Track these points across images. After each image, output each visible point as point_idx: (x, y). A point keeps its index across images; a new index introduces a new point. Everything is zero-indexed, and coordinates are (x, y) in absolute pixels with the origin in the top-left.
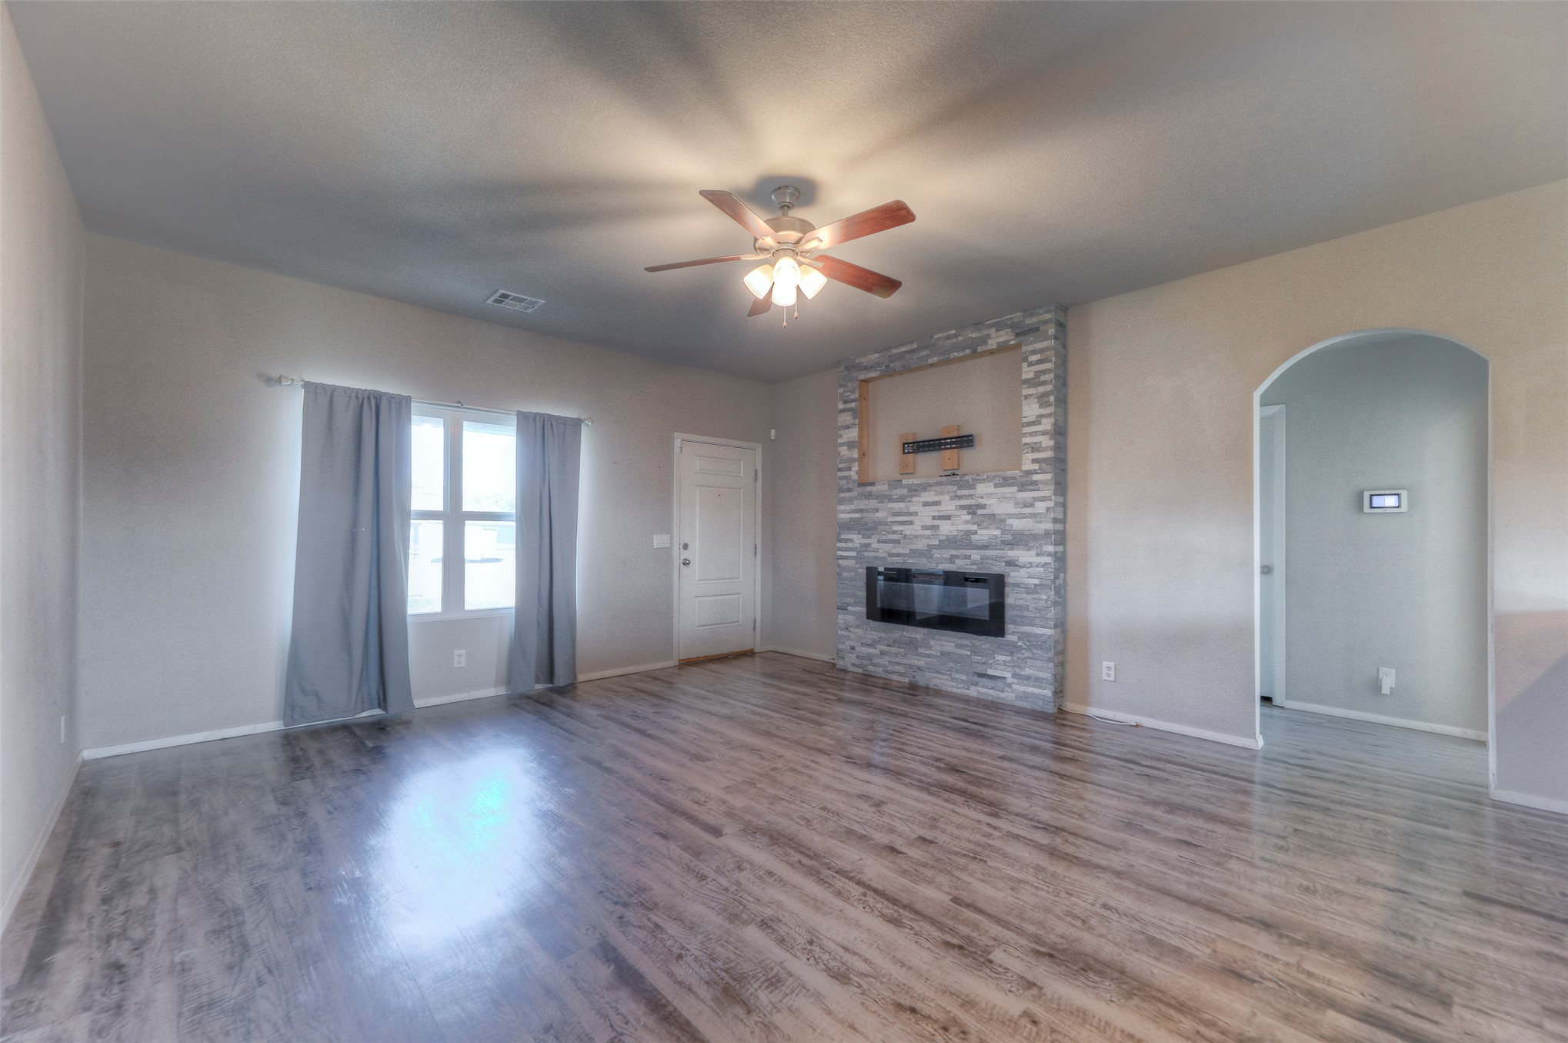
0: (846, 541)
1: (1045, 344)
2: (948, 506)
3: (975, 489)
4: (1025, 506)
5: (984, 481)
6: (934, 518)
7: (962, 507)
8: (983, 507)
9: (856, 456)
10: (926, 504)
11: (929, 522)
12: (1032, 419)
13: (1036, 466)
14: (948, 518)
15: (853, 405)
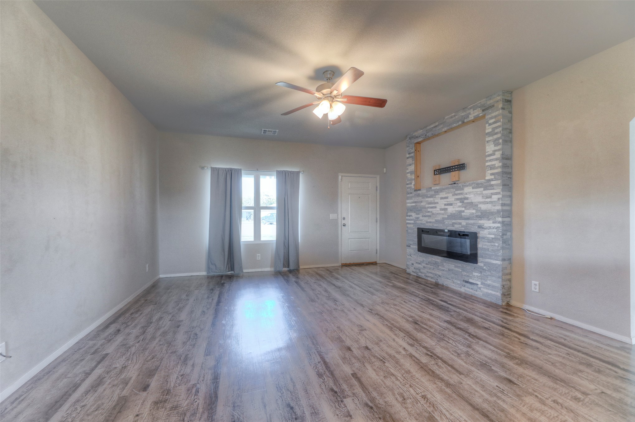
0: (410, 216)
1: (497, 113)
2: (451, 199)
3: (463, 190)
4: (487, 198)
5: (467, 186)
6: (445, 205)
7: (457, 199)
8: (467, 199)
9: (413, 178)
10: (442, 198)
11: (443, 207)
12: (491, 152)
13: (493, 177)
14: (451, 204)
15: (412, 155)
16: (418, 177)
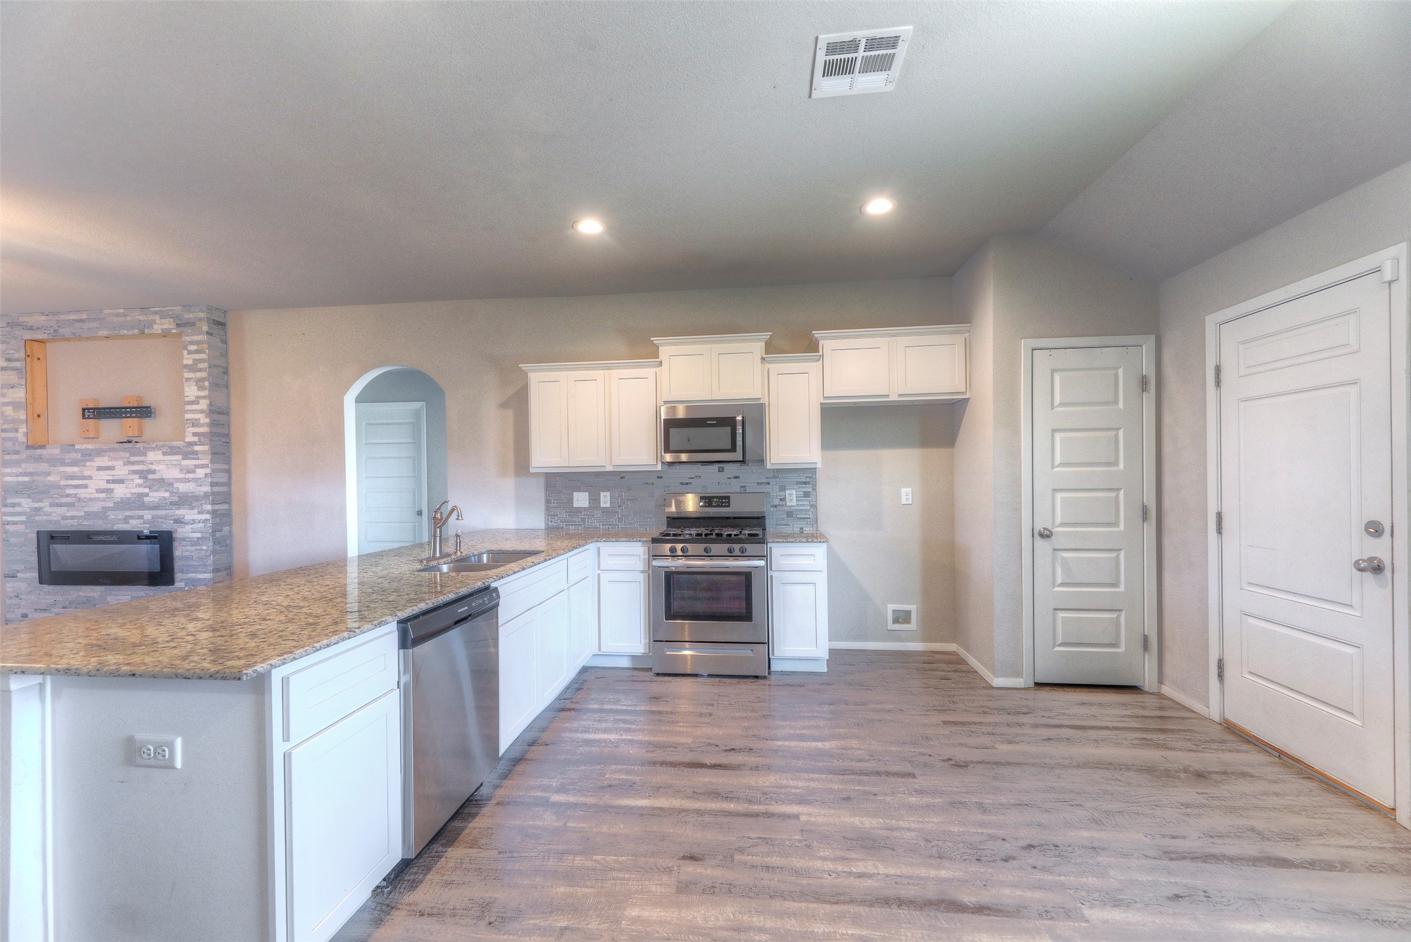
0: (14, 505)
1: (199, 338)
2: (121, 471)
3: (146, 456)
4: (189, 472)
5: (153, 449)
6: (108, 481)
7: (135, 472)
8: (154, 472)
9: (24, 417)
10: (100, 469)
11: (104, 485)
12: (192, 398)
13: (196, 439)
14: (121, 481)
15: (18, 364)
16: (39, 416)
